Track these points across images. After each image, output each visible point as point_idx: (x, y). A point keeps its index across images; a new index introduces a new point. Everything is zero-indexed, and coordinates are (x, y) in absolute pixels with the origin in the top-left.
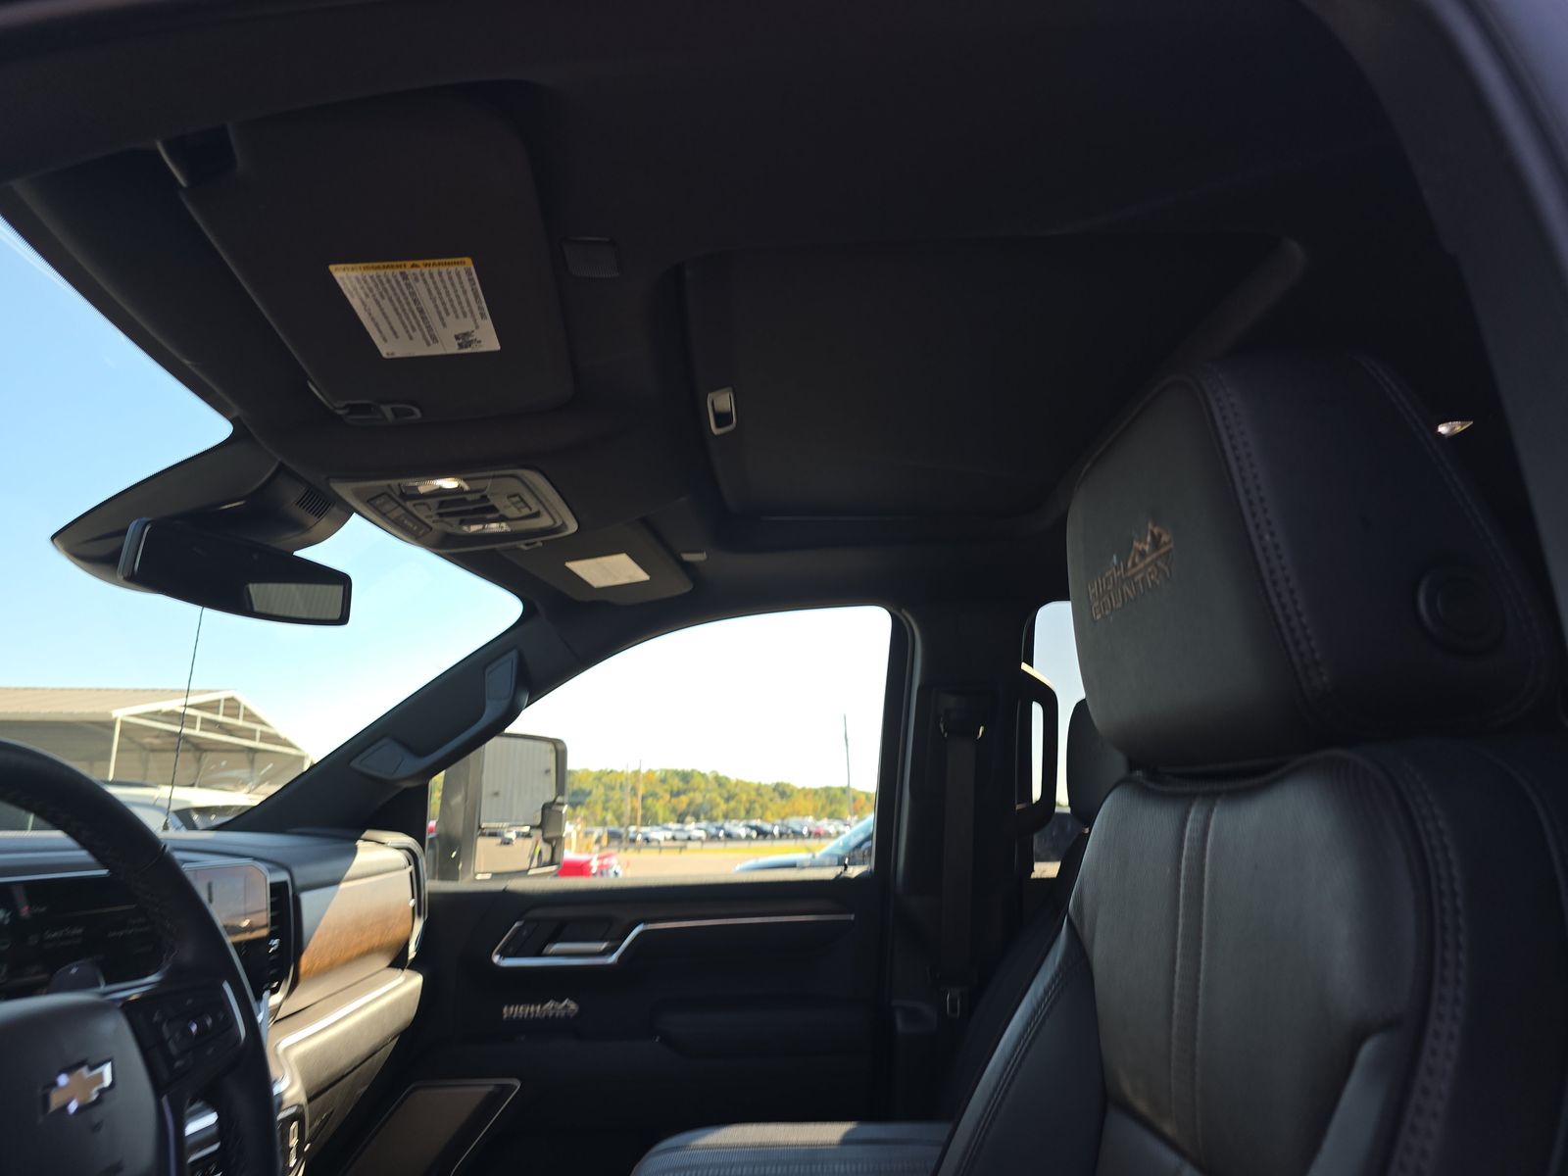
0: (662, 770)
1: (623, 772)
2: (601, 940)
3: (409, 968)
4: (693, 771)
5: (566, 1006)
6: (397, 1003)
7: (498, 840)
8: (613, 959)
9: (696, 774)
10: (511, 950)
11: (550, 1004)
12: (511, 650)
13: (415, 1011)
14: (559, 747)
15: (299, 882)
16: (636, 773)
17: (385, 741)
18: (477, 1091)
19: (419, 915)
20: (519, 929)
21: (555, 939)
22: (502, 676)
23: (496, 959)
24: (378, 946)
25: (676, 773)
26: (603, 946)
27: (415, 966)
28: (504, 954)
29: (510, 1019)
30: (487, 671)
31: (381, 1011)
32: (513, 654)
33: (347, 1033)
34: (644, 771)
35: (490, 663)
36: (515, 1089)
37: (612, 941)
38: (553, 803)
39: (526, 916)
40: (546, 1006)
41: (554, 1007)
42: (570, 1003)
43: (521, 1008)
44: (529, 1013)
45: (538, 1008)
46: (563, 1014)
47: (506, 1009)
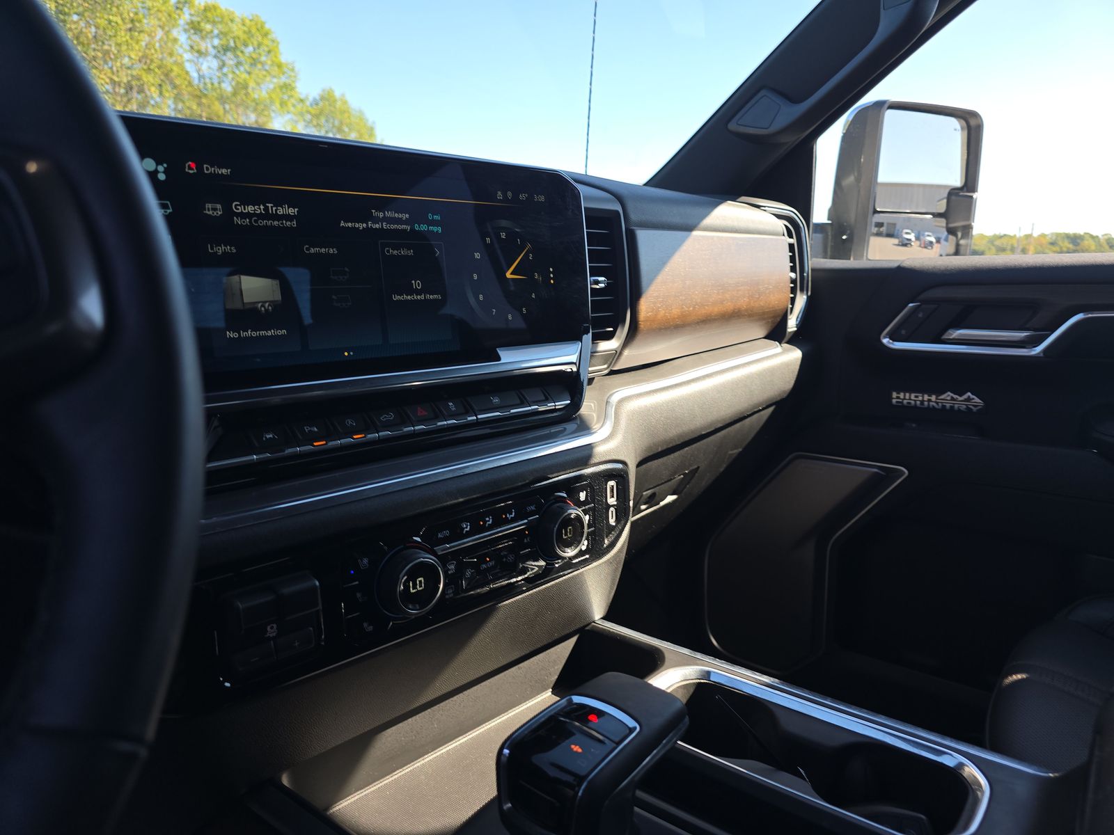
0: (1052, 234)
1: (1015, 236)
2: (1022, 329)
3: (788, 343)
4: (1085, 233)
5: (969, 399)
6: (771, 371)
7: (896, 241)
8: (1039, 349)
9: (1087, 236)
10: (903, 332)
11: (948, 395)
13: (792, 382)
14: (973, 122)
15: (634, 217)
16: (1028, 237)
17: (763, 93)
18: (861, 470)
19: (802, 290)
20: (915, 310)
21: (957, 324)
23: (885, 341)
24: (746, 310)
25: (1068, 236)
26: (1022, 335)
27: (795, 340)
28: (894, 337)
29: (901, 407)
31: (750, 377)
33: (703, 394)
34: (1035, 235)
36: (902, 475)
37: (1035, 330)
38: (961, 189)
39: (922, 297)
40: (942, 397)
41: (953, 399)
42: (972, 396)
43: (913, 396)
44: (922, 402)
45: (933, 398)
46: (963, 407)
47: (895, 395)
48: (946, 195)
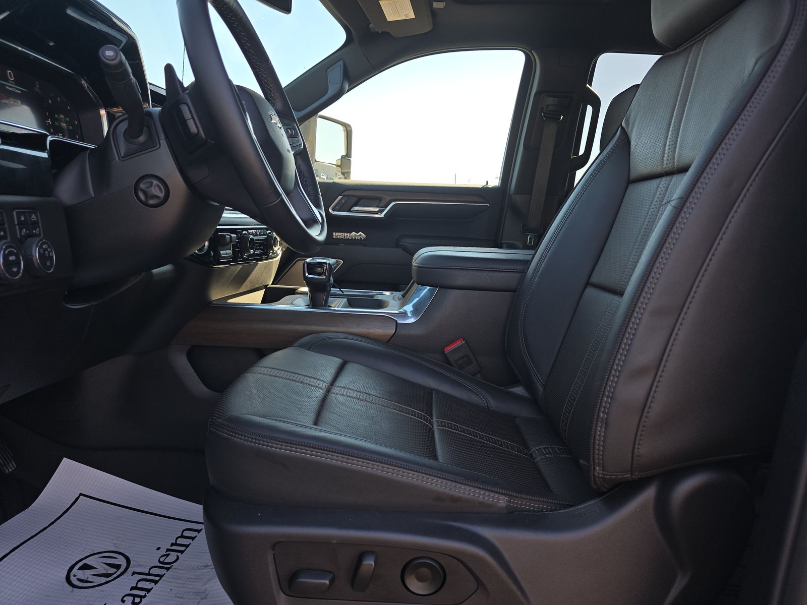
2: (377, 207)
5: (360, 235)
8: (382, 215)
10: (337, 208)
11: (354, 233)
12: (339, 61)
14: (348, 129)
20: (341, 199)
21: (356, 205)
22: (336, 74)
23: (331, 211)
26: (377, 209)
28: (334, 210)
30: (328, 71)
32: (341, 63)
35: (329, 67)
36: (340, 264)
37: (381, 207)
38: (345, 156)
39: (343, 194)
40: (352, 234)
41: (355, 235)
42: (362, 234)
43: (341, 234)
44: (344, 237)
45: (348, 234)
46: (359, 238)
47: (334, 234)
48: (340, 158)
